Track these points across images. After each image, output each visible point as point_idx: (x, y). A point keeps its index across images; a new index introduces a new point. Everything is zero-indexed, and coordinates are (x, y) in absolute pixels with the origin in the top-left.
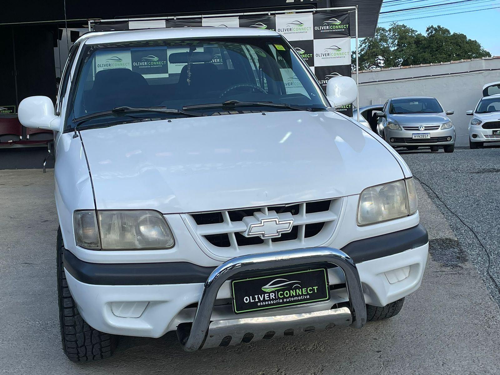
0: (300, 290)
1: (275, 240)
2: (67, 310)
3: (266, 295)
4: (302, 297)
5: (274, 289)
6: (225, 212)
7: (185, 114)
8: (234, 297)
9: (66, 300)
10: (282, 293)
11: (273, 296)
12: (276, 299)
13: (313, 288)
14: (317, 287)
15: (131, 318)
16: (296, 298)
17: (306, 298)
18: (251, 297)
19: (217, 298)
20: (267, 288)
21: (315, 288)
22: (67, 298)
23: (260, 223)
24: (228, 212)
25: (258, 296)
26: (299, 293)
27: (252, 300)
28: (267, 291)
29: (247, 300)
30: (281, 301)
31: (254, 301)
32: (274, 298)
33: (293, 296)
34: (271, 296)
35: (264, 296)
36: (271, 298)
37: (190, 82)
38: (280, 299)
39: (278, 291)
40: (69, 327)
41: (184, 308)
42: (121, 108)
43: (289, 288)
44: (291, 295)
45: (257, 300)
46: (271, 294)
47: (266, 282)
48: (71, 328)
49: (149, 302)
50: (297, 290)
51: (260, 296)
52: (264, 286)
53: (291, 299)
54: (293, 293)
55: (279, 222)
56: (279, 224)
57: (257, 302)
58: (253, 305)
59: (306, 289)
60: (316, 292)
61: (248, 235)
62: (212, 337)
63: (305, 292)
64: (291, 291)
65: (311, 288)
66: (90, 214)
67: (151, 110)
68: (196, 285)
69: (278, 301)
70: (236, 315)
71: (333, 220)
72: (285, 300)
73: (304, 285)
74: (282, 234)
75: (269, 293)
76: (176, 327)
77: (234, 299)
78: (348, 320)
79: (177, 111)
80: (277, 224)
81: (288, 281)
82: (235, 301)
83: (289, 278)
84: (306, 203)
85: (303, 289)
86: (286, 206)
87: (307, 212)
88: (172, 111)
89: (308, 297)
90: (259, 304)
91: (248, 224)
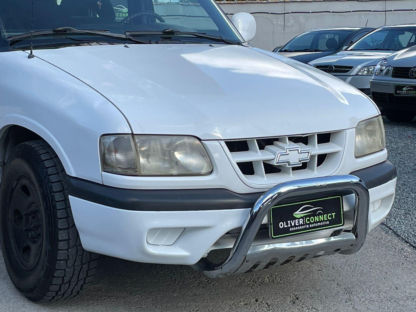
0: (322, 216)
1: (294, 169)
2: (62, 243)
3: (296, 220)
4: (323, 223)
5: (302, 215)
6: (253, 141)
7: (133, 40)
8: (272, 222)
9: (61, 232)
10: (309, 218)
11: (302, 222)
12: (304, 225)
13: (331, 214)
14: (335, 214)
15: (164, 246)
16: (319, 224)
17: (326, 223)
18: (285, 222)
19: (262, 223)
20: (298, 214)
21: (333, 214)
22: (62, 230)
23: (286, 151)
24: (257, 140)
25: (291, 222)
26: (321, 219)
27: (286, 225)
28: (298, 216)
29: (282, 225)
30: (308, 226)
31: (287, 226)
32: (302, 223)
33: (317, 222)
34: (300, 222)
35: (295, 221)
36: (300, 224)
37: (101, 5)
38: (307, 224)
39: (306, 217)
40: (61, 261)
41: (226, 234)
42: (64, 29)
43: (314, 214)
44: (316, 221)
45: (289, 226)
46: (300, 220)
47: (296, 208)
48: (63, 262)
49: (185, 228)
50: (320, 216)
51: (291, 221)
52: (296, 212)
53: (315, 225)
54: (317, 219)
55: (301, 151)
56: (301, 153)
57: (290, 227)
58: (286, 230)
59: (326, 215)
60: (334, 218)
61: (277, 163)
62: (248, 262)
63: (326, 218)
64: (316, 217)
65: (330, 214)
66: (126, 138)
67: (97, 33)
68: (241, 210)
69: (305, 227)
70: (273, 239)
71: (339, 151)
72: (311, 226)
73: (325, 212)
74: (303, 163)
75: (299, 219)
76: (207, 254)
77: (271, 224)
78: (351, 245)
79: (124, 36)
80: (299, 153)
81: (313, 208)
82: (272, 226)
83: (315, 204)
84: (317, 134)
85: (325, 215)
86: (303, 136)
87: (318, 143)
88: (120, 35)
89: (328, 223)
90: (291, 229)
91: (276, 153)
